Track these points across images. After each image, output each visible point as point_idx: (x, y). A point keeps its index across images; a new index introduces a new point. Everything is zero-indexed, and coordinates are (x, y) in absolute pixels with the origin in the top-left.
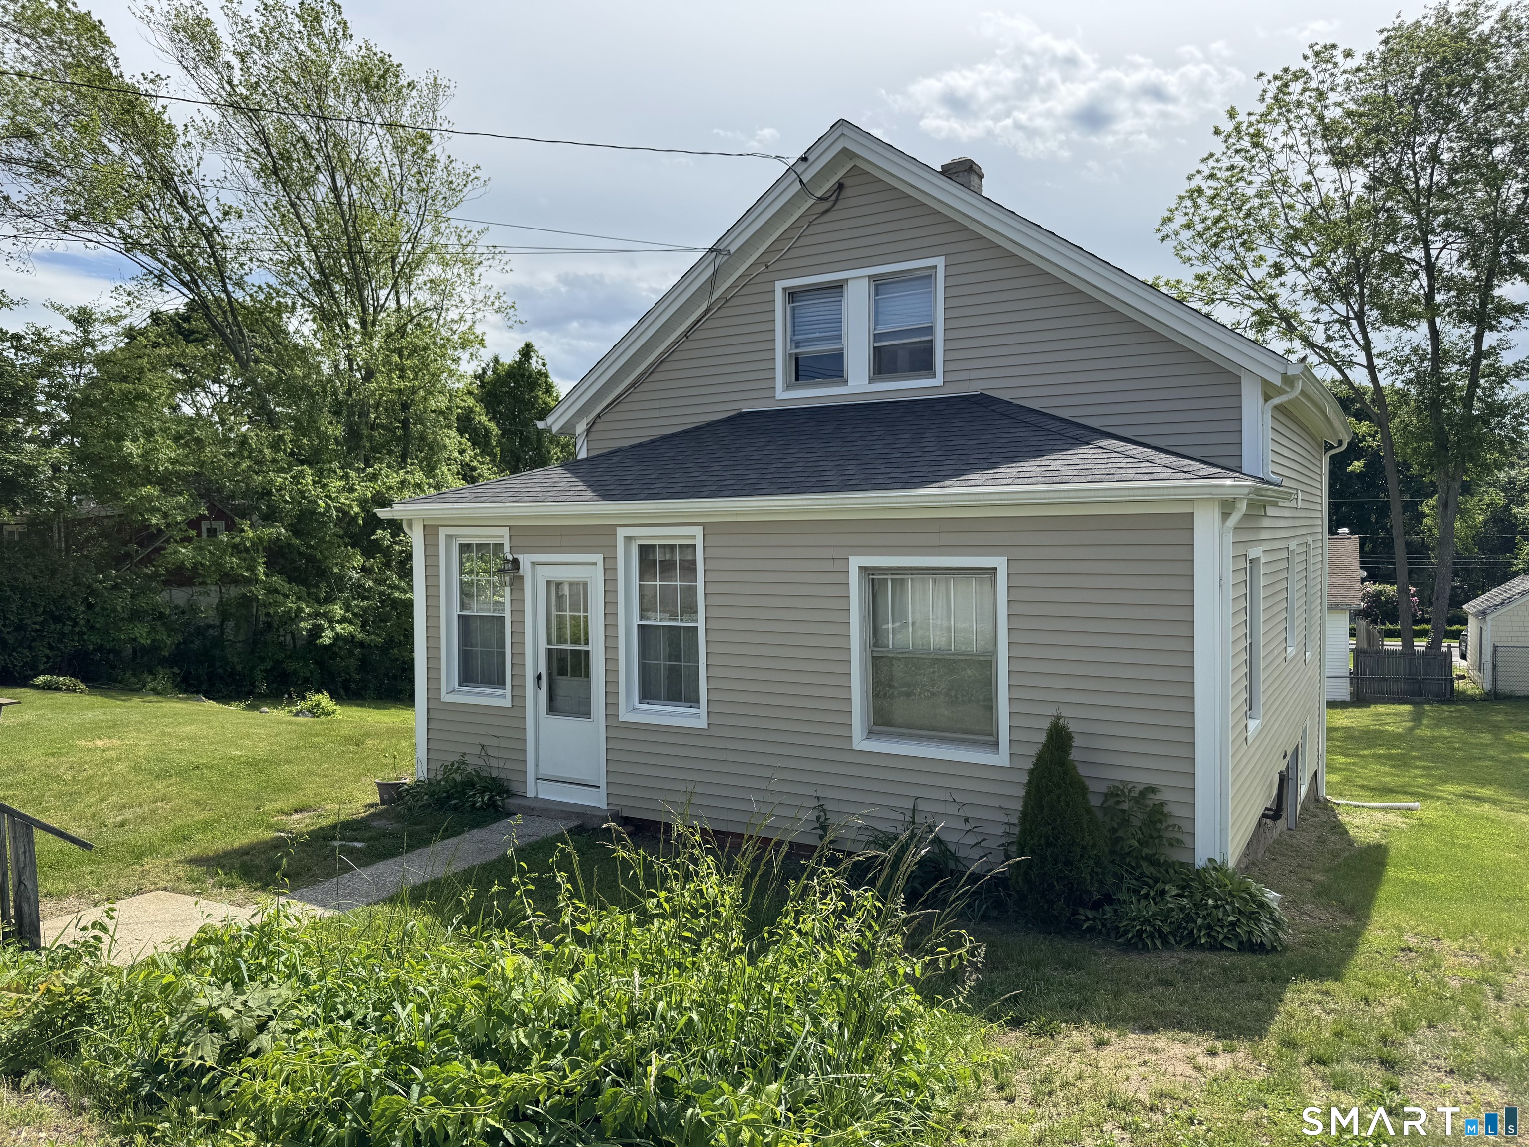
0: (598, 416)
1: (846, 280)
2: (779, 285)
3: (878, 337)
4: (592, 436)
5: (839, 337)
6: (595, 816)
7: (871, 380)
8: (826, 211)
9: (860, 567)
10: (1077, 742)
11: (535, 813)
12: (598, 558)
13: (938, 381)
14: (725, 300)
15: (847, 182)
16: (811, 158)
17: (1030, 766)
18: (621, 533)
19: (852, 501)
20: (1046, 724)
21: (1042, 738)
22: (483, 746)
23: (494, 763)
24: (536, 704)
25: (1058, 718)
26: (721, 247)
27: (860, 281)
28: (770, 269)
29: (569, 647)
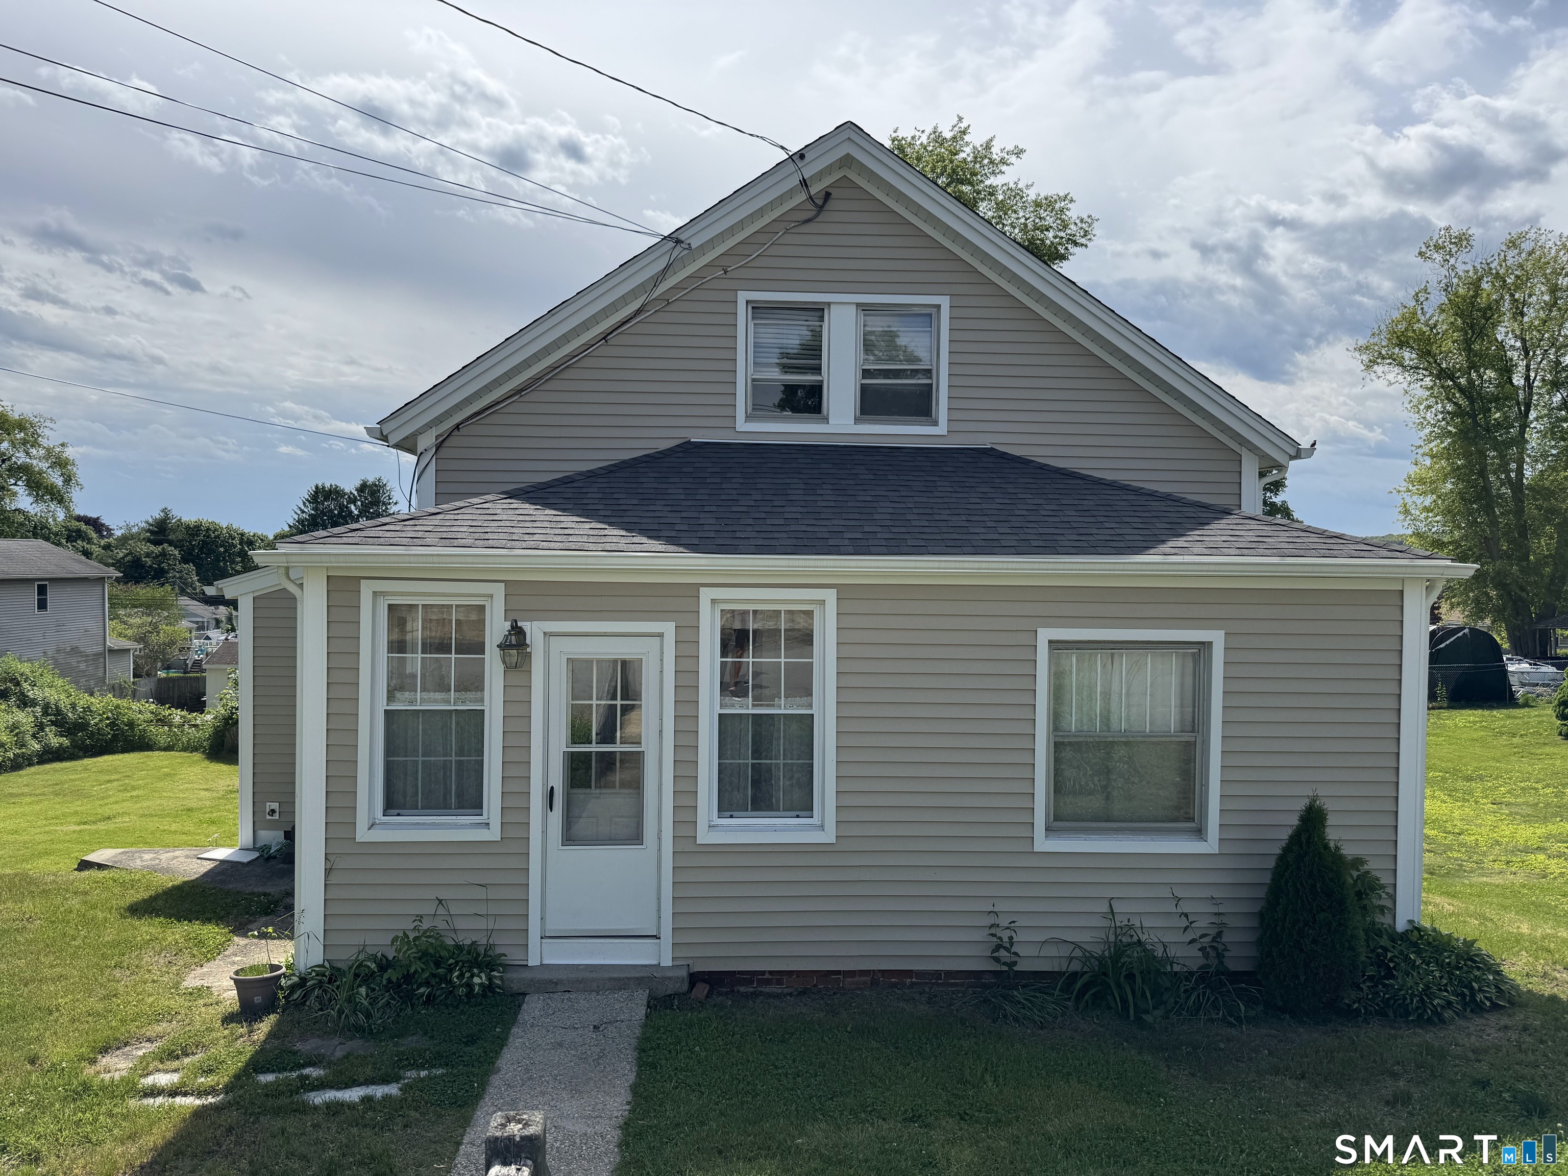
0: (457, 427)
1: (829, 304)
2: (743, 297)
3: (866, 373)
4: (443, 453)
5: (818, 369)
6: (670, 978)
7: (857, 420)
8: (808, 221)
9: (1050, 642)
10: (1331, 820)
11: (560, 988)
12: (668, 628)
13: (941, 429)
14: (666, 301)
15: (835, 193)
16: (809, 156)
17: (1279, 852)
18: (706, 595)
19: (1062, 566)
20: (1301, 805)
21: (1295, 821)
22: (440, 901)
23: (460, 924)
24: (545, 832)
25: (1314, 799)
26: (682, 237)
27: (846, 307)
28: (729, 275)
29: (594, 748)
